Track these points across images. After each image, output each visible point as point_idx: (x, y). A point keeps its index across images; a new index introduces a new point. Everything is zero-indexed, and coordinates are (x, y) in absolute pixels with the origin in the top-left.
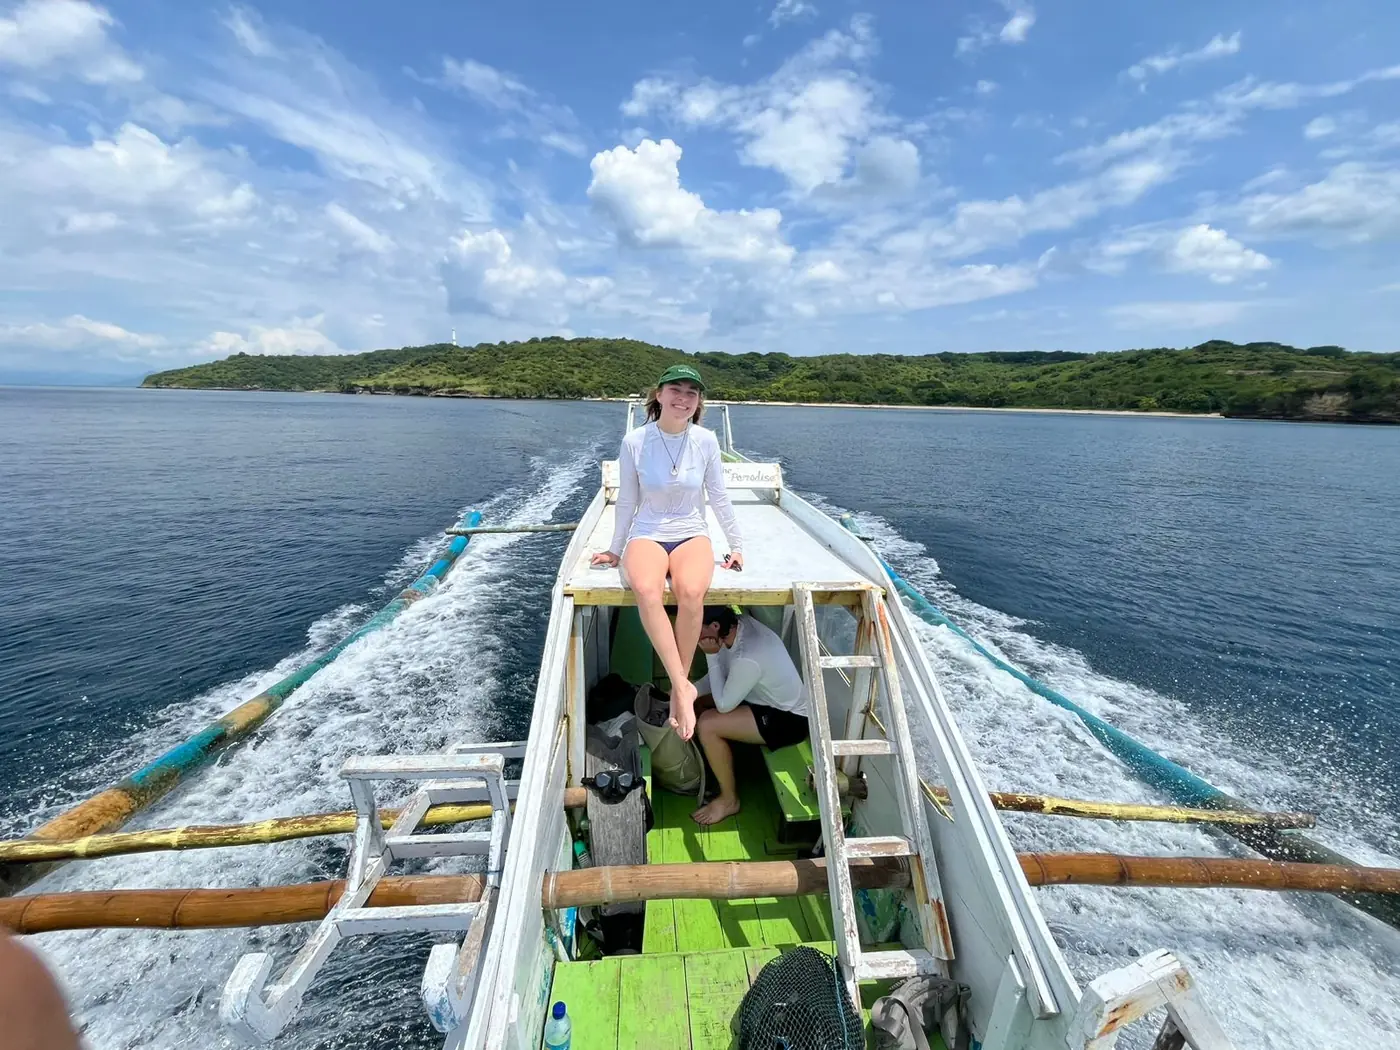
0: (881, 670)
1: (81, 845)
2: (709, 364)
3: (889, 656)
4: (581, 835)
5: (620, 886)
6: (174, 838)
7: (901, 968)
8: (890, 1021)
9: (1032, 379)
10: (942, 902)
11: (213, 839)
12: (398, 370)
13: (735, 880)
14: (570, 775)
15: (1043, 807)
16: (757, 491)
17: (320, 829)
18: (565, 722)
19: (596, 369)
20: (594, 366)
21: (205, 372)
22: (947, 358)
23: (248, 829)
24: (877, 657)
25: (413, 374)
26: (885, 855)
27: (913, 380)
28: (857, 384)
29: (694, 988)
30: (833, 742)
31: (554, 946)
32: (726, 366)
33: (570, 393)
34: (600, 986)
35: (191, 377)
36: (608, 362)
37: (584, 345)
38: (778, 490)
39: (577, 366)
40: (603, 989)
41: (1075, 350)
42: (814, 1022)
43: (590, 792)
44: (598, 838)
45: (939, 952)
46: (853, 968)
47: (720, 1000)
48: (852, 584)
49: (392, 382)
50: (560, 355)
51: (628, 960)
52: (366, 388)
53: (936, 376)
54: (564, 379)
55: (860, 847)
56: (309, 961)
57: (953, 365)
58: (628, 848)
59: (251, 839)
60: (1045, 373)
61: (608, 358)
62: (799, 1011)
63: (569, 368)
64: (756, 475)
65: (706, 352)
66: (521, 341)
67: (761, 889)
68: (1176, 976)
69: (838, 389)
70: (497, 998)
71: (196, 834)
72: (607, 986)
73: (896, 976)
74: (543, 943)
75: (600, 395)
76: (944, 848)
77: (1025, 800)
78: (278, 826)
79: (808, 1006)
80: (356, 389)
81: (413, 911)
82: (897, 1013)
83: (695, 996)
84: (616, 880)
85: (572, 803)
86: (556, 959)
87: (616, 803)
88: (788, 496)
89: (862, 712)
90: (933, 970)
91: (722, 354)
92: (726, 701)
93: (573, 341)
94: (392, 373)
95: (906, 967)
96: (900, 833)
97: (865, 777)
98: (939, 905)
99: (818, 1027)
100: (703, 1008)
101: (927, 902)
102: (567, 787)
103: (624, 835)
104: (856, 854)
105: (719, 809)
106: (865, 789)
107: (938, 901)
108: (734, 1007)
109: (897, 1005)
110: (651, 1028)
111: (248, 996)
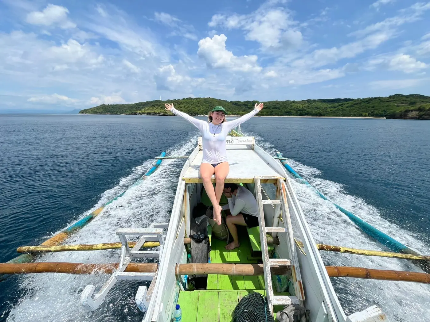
0: (283, 205)
1: (52, 248)
2: (234, 104)
3: (285, 200)
4: (189, 252)
5: (198, 270)
6: (76, 248)
7: (287, 302)
8: (282, 319)
9: (335, 108)
10: (301, 281)
11: (86, 248)
12: (147, 108)
13: (234, 270)
14: (186, 234)
15: (340, 250)
16: (247, 146)
17: (115, 247)
18: (184, 218)
19: (202, 107)
20: (201, 106)
21: (94, 109)
22: (308, 101)
23: (96, 246)
24: (282, 201)
25: (152, 109)
26: (282, 265)
27: (297, 108)
28: (279, 110)
29: (221, 302)
30: (266, 228)
31: (179, 286)
32: (240, 105)
33: (194, 114)
34: (193, 299)
35: (91, 111)
36: (205, 105)
37: (198, 100)
38: (253, 145)
39: (196, 106)
40: (193, 300)
41: (351, 98)
42: (256, 318)
43: (192, 239)
44: (194, 253)
45: (300, 298)
46: (271, 301)
47: (229, 307)
48: (274, 177)
49: (146, 112)
50: (192, 103)
51: (202, 292)
52: (139, 113)
53: (305, 107)
54: (193, 110)
55: (274, 262)
56: (107, 287)
57: (311, 103)
58: (203, 257)
59: (96, 249)
60: (340, 105)
61: (205, 104)
62: (252, 314)
63: (194, 107)
64: (246, 140)
65: (234, 101)
66: (180, 99)
67: (242, 273)
68: (380, 315)
69: (273, 111)
70: (156, 304)
71: (82, 247)
72: (195, 299)
73: (285, 304)
74: (175, 285)
75: (203, 114)
76: (302, 264)
77: (334, 248)
78: (103, 245)
79: (255, 312)
80: (137, 114)
81: (136, 274)
82: (285, 316)
83: (221, 304)
84: (197, 268)
85: (186, 243)
86: (180, 290)
87: (199, 243)
88: (257, 147)
89: (278, 217)
90: (298, 303)
91: (238, 101)
92: (234, 212)
93: (195, 99)
94: (146, 109)
95: (289, 302)
96: (288, 258)
97: (279, 238)
98: (300, 283)
99: (257, 319)
100: (223, 308)
101: (296, 281)
102: (185, 237)
103: (202, 253)
104: (273, 264)
105: (233, 245)
106: (279, 242)
107: (300, 281)
108: (233, 309)
109: (285, 314)
110: (207, 314)
111: (88, 297)
